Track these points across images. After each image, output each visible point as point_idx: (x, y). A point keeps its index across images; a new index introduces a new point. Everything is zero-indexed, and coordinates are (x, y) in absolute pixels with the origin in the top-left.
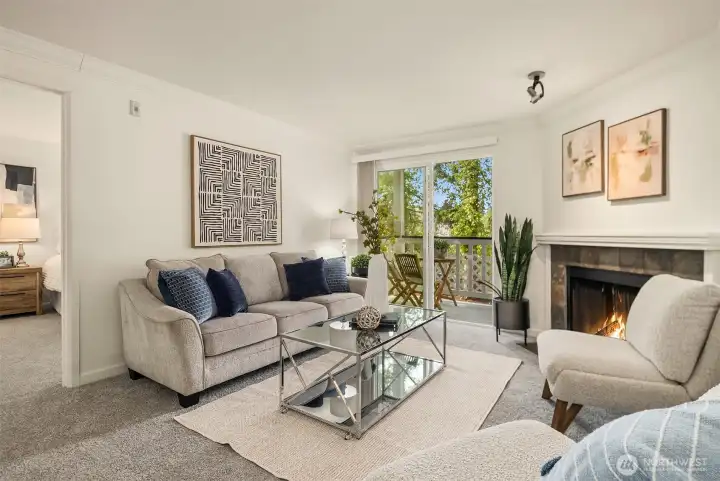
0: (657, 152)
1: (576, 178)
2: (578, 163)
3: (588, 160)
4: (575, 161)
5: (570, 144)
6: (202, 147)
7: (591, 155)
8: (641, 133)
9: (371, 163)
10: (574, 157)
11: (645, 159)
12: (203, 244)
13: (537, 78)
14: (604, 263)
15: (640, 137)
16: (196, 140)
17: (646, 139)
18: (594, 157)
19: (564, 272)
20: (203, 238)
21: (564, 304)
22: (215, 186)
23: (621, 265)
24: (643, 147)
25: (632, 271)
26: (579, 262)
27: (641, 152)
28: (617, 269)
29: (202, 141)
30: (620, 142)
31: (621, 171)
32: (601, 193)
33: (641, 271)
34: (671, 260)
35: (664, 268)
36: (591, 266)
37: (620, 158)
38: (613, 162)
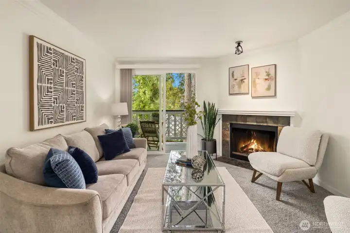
0: (273, 80)
1: (236, 87)
2: (237, 81)
3: (242, 80)
4: (236, 80)
5: (233, 72)
6: (40, 46)
7: (244, 78)
8: (266, 72)
9: (131, 70)
10: (235, 77)
11: (268, 82)
12: (41, 127)
13: (239, 44)
14: (249, 122)
15: (265, 74)
16: (36, 40)
17: (268, 75)
18: (245, 79)
19: (229, 126)
20: (40, 122)
21: (229, 139)
22: (48, 79)
23: (257, 122)
24: (267, 77)
25: (261, 124)
26: (237, 121)
27: (266, 79)
28: (255, 124)
29: (40, 42)
30: (257, 74)
31: (258, 86)
32: (248, 94)
33: (265, 124)
34: (278, 120)
35: (275, 123)
36: (243, 123)
37: (257, 81)
38: (254, 82)
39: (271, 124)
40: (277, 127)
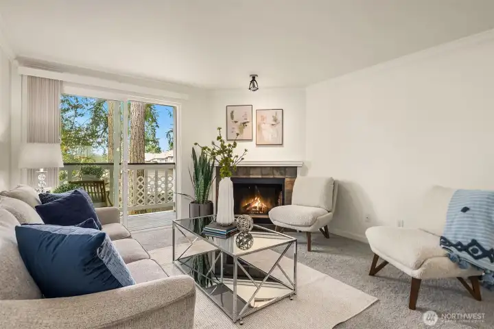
2: (238, 124)
3: (244, 123)
4: (236, 122)
5: (233, 112)
7: (245, 121)
8: (273, 117)
10: (235, 119)
11: (274, 128)
13: (254, 78)
14: (252, 175)
15: (272, 119)
17: (275, 120)
18: (247, 122)
23: (262, 175)
24: (274, 123)
25: (267, 177)
26: (237, 175)
27: (273, 125)
28: (260, 177)
30: (263, 118)
31: (264, 132)
32: (251, 140)
33: (271, 177)
34: (285, 170)
35: (282, 174)
36: (245, 177)
37: (263, 126)
38: (259, 127)
39: (278, 176)
40: (284, 179)
